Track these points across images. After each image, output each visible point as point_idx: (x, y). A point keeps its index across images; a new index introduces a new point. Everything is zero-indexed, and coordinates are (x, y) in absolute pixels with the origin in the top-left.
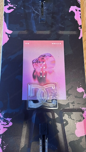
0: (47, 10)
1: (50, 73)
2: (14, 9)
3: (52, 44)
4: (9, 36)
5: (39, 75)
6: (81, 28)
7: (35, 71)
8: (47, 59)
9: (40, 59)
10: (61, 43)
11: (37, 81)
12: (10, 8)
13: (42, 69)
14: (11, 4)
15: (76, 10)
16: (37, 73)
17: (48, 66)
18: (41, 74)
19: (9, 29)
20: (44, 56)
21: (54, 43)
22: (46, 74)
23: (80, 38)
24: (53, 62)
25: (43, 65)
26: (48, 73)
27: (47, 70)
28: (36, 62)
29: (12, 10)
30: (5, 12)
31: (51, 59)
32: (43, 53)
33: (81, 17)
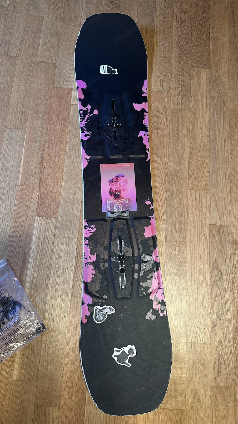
0: (119, 136)
1: (124, 190)
2: (90, 136)
3: (125, 166)
4: (88, 161)
5: (115, 192)
6: (149, 151)
7: (111, 189)
8: (121, 179)
9: (115, 179)
10: (131, 166)
11: (113, 197)
12: (86, 136)
13: (117, 187)
14: (87, 132)
15: (145, 135)
16: (113, 190)
17: (121, 185)
18: (116, 191)
19: (87, 154)
20: (118, 176)
21: (126, 165)
22: (120, 191)
23: (147, 160)
24: (126, 181)
25: (117, 184)
26: (122, 191)
27: (121, 188)
28: (112, 181)
29: (88, 137)
30: (82, 139)
31: (124, 179)
32: (117, 175)
33: (148, 141)
